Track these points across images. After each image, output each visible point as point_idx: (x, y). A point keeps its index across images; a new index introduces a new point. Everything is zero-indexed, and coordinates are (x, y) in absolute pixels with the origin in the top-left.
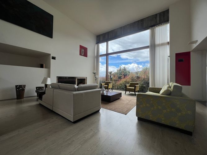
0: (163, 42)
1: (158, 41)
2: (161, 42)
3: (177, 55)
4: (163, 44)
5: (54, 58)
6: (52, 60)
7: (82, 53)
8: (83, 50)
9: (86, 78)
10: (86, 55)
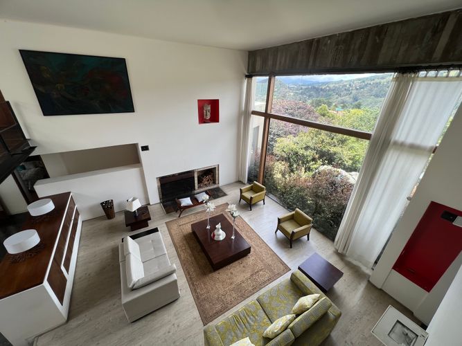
0: (418, 142)
1: (402, 133)
2: (410, 141)
3: (434, 207)
4: (414, 149)
5: (145, 148)
6: (143, 154)
7: (206, 115)
8: (209, 108)
9: (217, 167)
10: (215, 118)
